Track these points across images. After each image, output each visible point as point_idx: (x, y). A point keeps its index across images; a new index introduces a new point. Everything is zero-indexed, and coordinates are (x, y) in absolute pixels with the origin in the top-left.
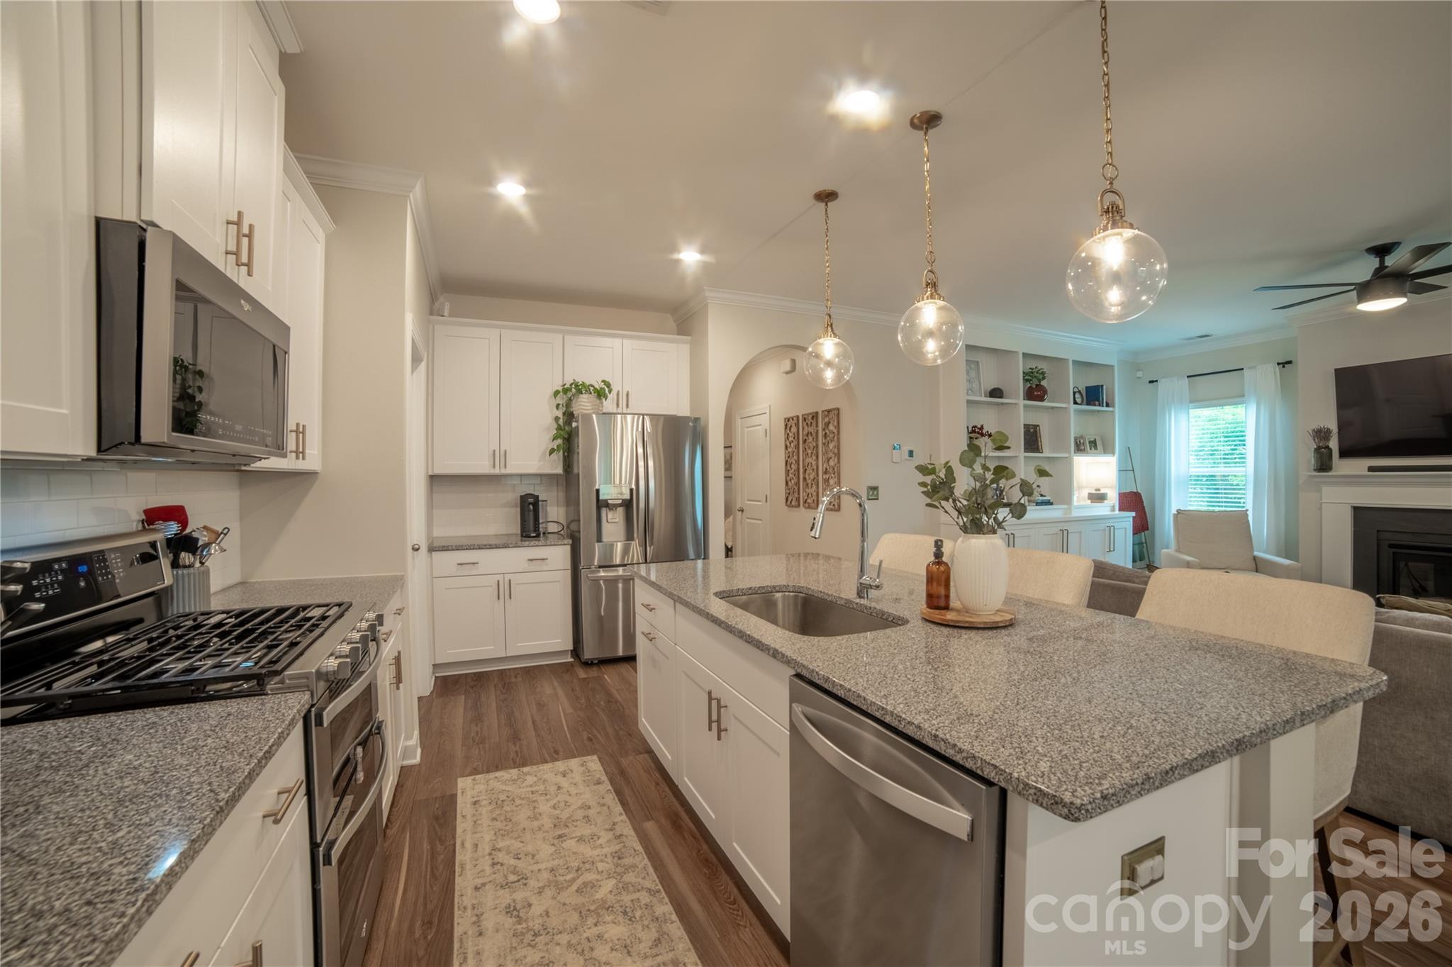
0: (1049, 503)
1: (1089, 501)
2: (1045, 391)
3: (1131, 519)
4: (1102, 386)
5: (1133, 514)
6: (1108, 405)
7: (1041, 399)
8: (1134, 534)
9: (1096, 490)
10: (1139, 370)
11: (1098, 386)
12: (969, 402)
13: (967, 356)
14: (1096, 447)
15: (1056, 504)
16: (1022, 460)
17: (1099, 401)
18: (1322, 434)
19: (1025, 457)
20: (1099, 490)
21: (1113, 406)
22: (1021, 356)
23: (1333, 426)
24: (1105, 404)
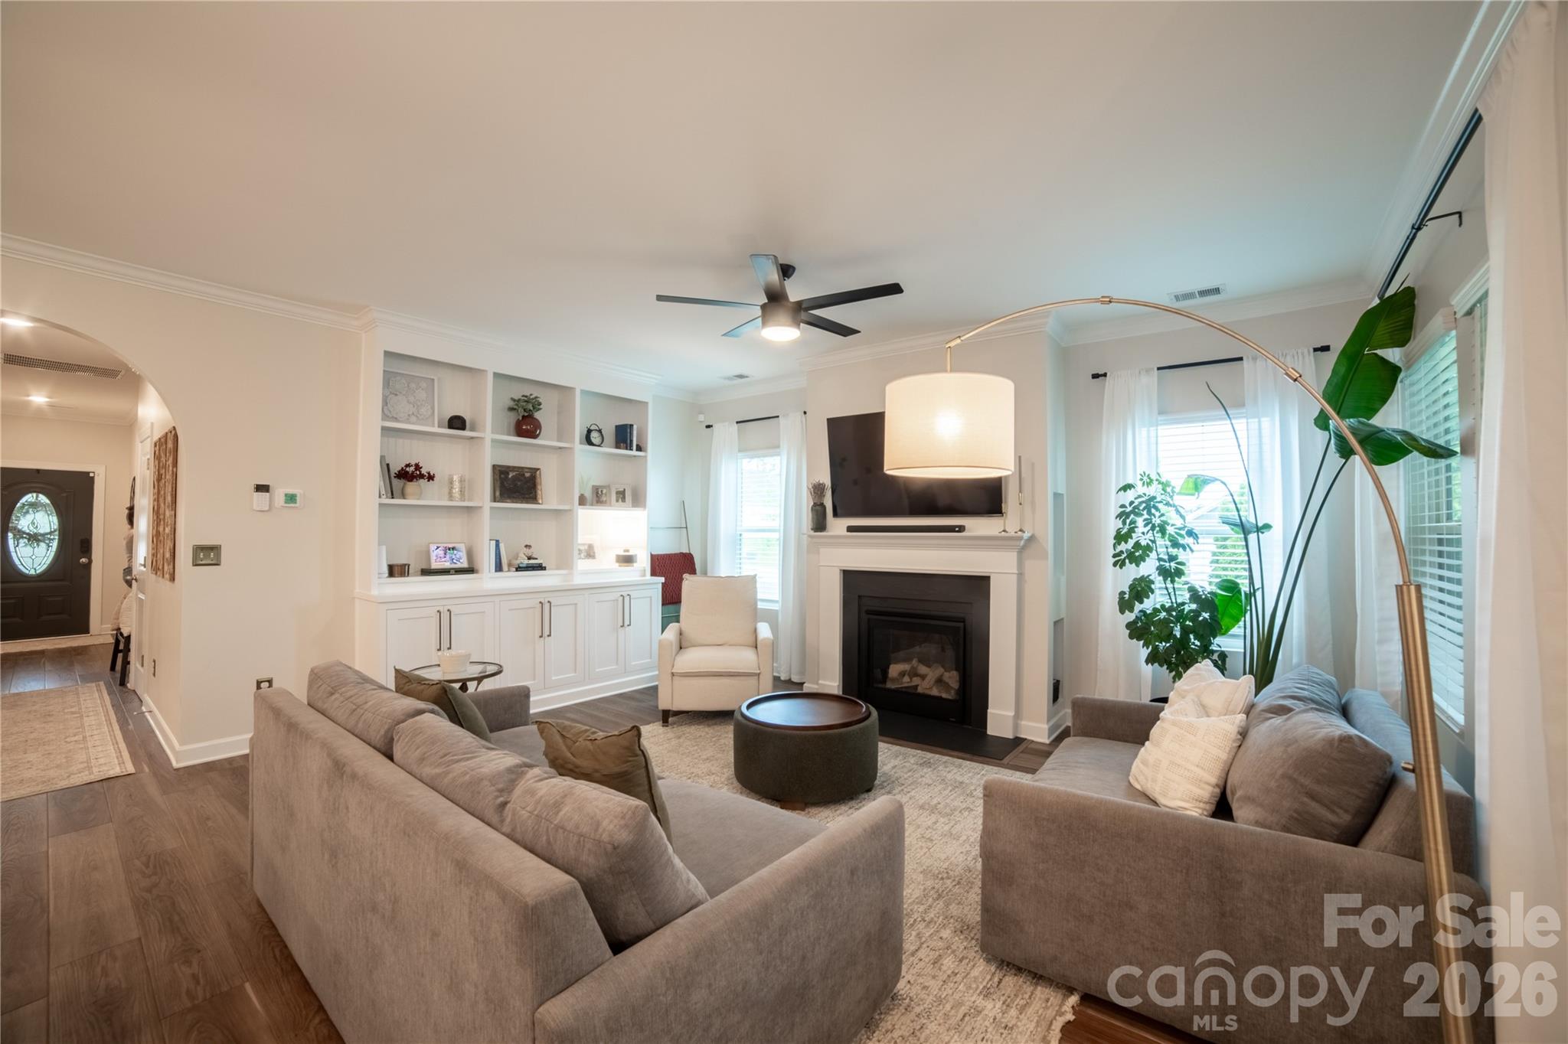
0: (540, 567)
1: (617, 564)
2: (537, 426)
3: (660, 586)
4: (631, 426)
5: (662, 579)
6: (639, 449)
7: (532, 434)
8: (663, 605)
9: (625, 551)
10: (701, 413)
11: (626, 425)
12: (384, 429)
13: (384, 366)
14: (624, 499)
15: (550, 569)
16: (486, 512)
17: (626, 443)
18: (818, 490)
19: (491, 508)
20: (628, 551)
21: (645, 451)
22: (490, 377)
23: (827, 480)
24: (635, 447)
